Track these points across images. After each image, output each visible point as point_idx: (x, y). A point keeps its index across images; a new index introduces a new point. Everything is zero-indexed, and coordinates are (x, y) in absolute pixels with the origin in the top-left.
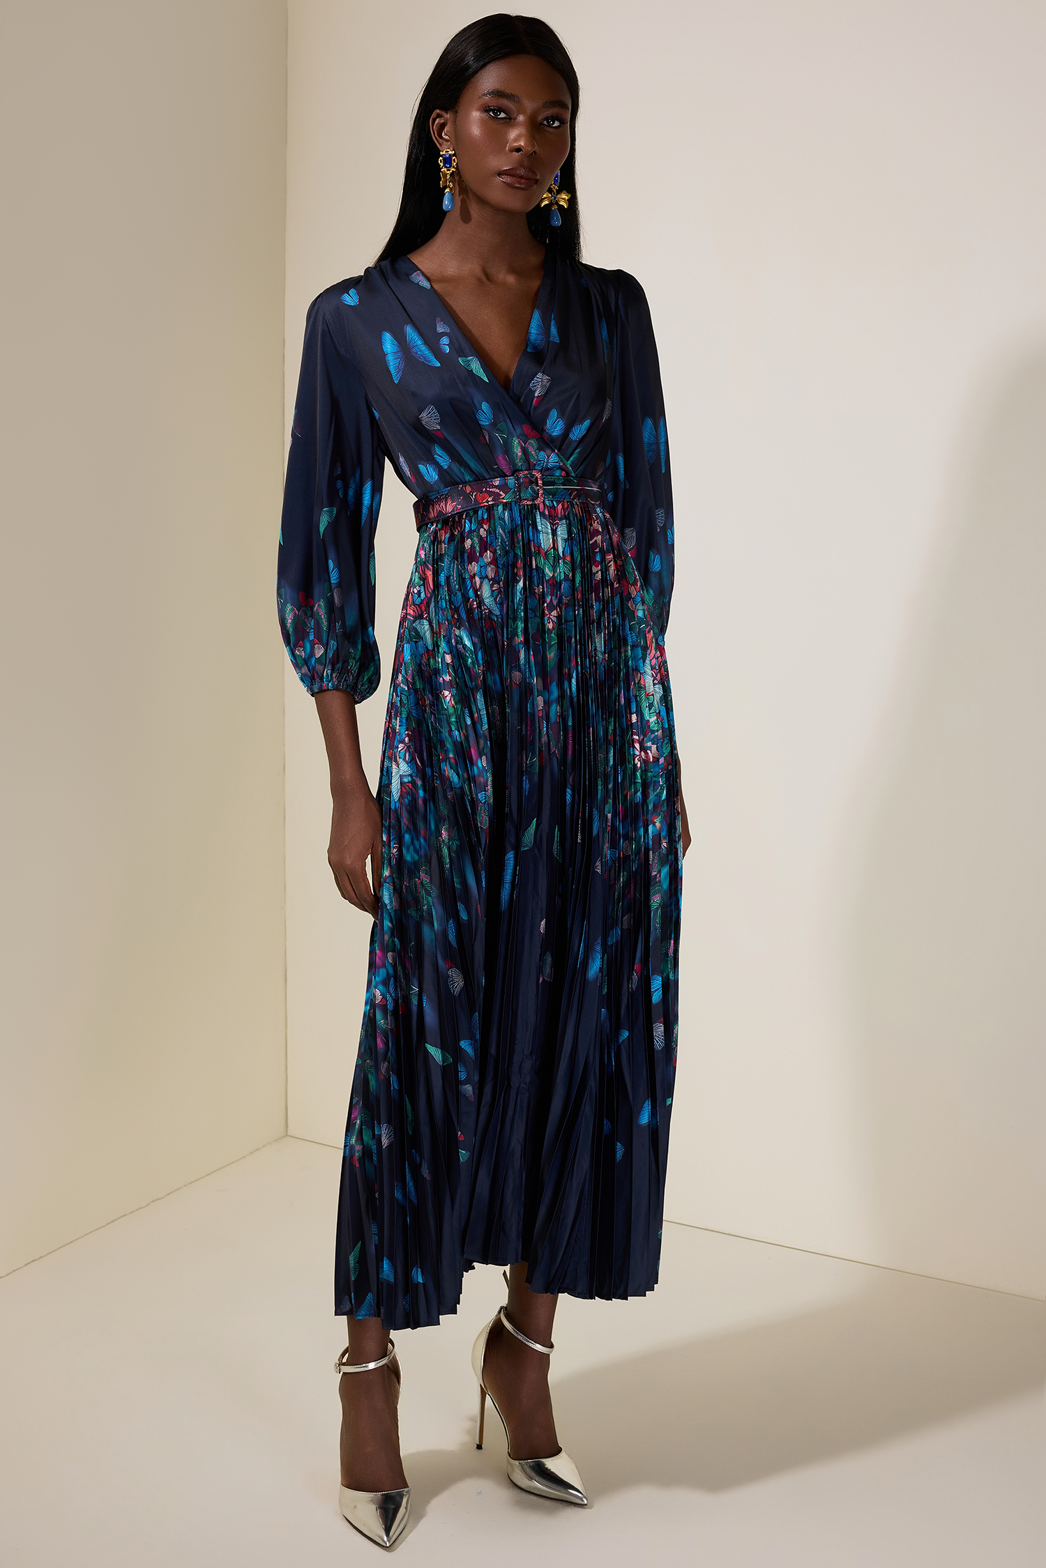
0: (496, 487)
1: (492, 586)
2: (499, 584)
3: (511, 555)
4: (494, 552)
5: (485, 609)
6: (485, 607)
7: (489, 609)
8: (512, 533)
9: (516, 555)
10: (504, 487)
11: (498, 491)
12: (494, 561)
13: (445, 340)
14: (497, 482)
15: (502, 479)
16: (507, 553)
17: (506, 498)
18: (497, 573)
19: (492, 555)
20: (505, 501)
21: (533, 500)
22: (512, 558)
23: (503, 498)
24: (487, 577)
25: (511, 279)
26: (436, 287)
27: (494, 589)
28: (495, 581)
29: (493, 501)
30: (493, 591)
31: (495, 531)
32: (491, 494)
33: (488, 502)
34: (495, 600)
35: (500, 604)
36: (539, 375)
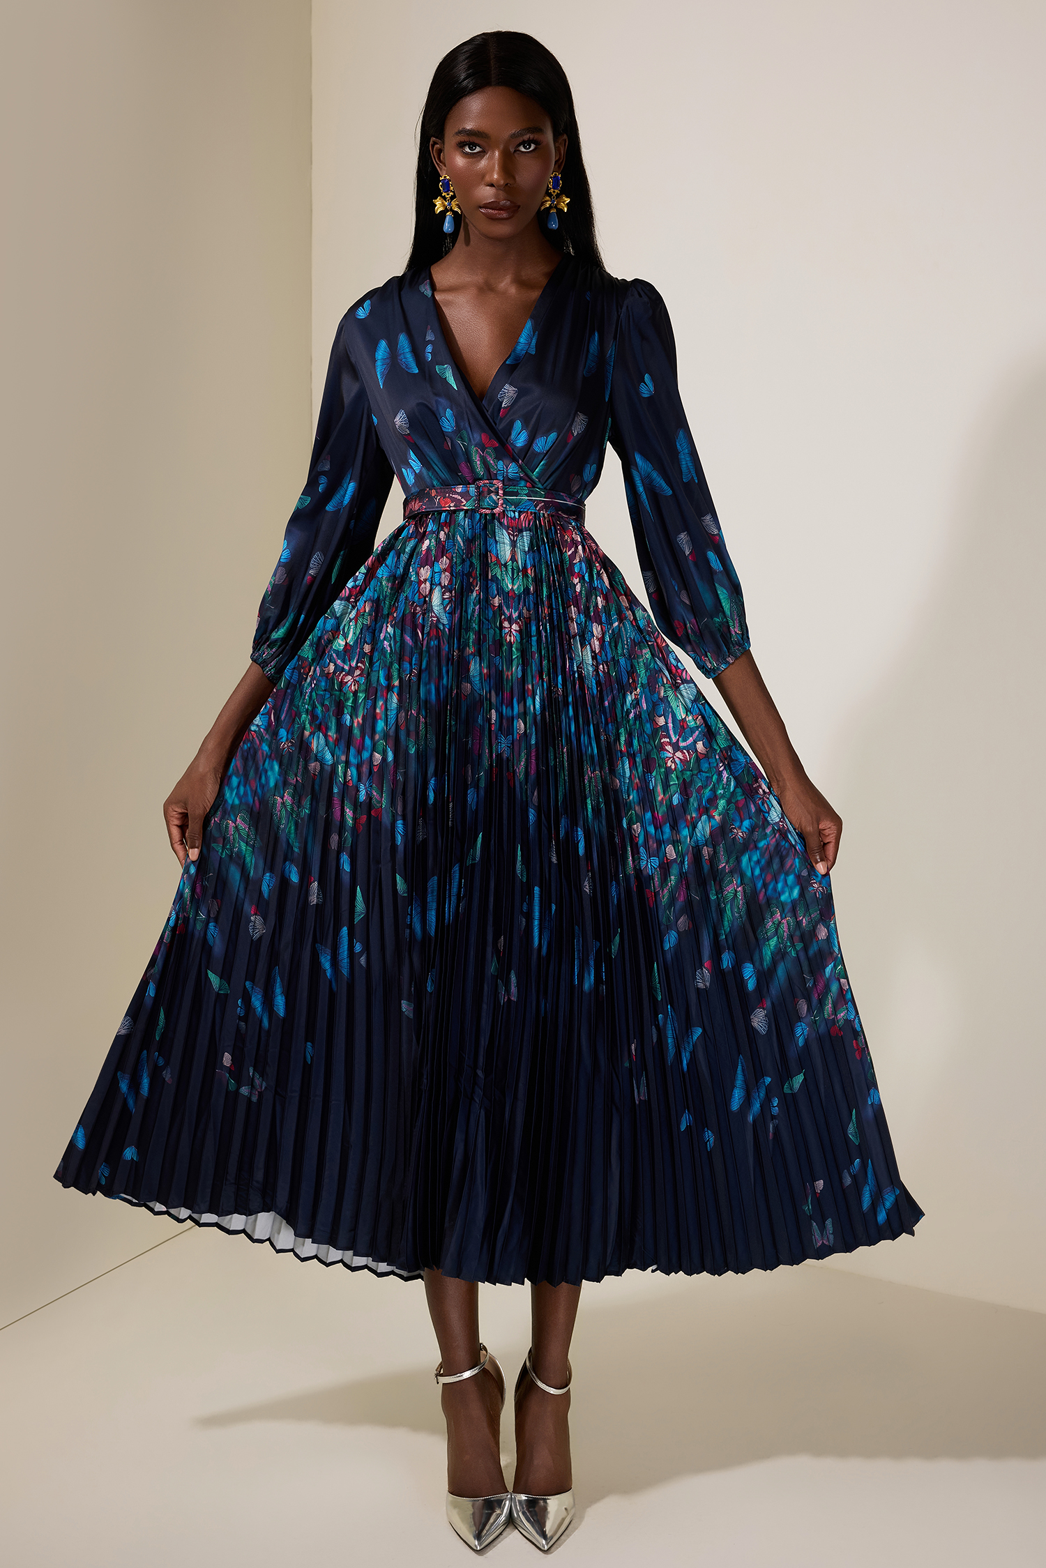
0: (458, 493)
1: (443, 594)
2: (451, 593)
3: (467, 563)
4: (451, 560)
5: (432, 617)
6: (433, 614)
7: (437, 617)
8: (469, 542)
9: (472, 564)
10: (466, 495)
11: (460, 498)
12: (450, 569)
13: (429, 348)
14: (459, 489)
15: (464, 486)
16: (463, 561)
17: (467, 505)
18: (451, 581)
19: (448, 561)
20: (465, 508)
21: (492, 509)
22: (468, 567)
23: (464, 506)
24: (440, 584)
25: (513, 290)
26: (438, 297)
27: (445, 597)
28: (446, 589)
29: (454, 506)
30: (444, 599)
31: (454, 536)
32: (453, 500)
33: (450, 507)
34: (445, 608)
35: (449, 613)
36: (507, 387)
